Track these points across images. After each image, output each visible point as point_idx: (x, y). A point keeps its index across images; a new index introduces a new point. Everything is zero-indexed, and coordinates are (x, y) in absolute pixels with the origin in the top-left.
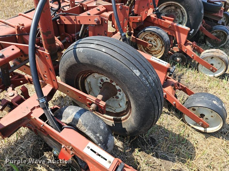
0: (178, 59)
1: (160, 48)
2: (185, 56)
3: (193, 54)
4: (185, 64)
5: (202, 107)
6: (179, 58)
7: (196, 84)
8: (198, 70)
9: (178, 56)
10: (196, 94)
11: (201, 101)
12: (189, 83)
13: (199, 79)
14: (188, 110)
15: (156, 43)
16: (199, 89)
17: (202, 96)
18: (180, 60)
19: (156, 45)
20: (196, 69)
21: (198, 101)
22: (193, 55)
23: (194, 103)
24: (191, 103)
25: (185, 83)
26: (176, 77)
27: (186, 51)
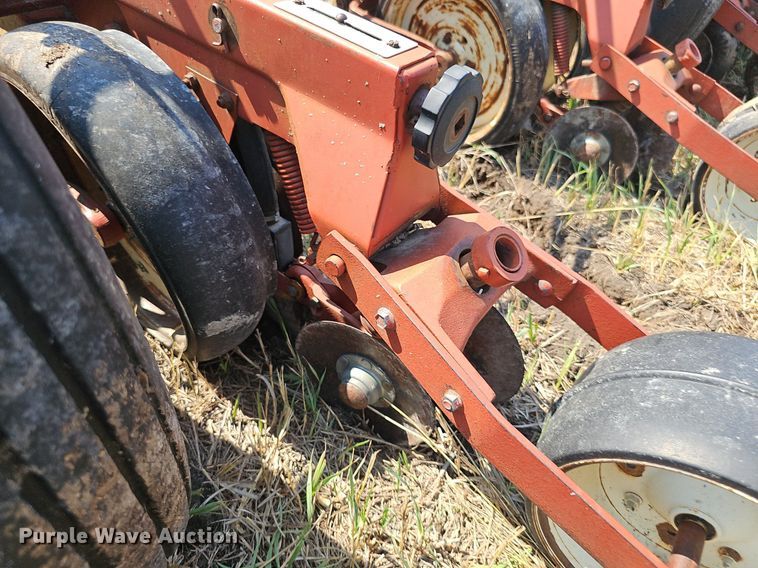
0: (591, 144)
1: (493, 73)
2: (629, 126)
3: (676, 107)
4: (628, 173)
5: (695, 470)
6: (596, 138)
7: (676, 283)
8: (697, 209)
9: (591, 126)
10: (658, 340)
11: (686, 407)
12: (638, 275)
13: (702, 262)
14: (564, 477)
15: (475, 48)
16: (695, 316)
17: (706, 361)
18: (603, 150)
19: (473, 58)
20: (687, 201)
21: (665, 407)
22: (673, 114)
23: (620, 422)
24: (604, 414)
25: (615, 272)
26: (568, 239)
27: (636, 93)
